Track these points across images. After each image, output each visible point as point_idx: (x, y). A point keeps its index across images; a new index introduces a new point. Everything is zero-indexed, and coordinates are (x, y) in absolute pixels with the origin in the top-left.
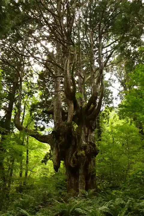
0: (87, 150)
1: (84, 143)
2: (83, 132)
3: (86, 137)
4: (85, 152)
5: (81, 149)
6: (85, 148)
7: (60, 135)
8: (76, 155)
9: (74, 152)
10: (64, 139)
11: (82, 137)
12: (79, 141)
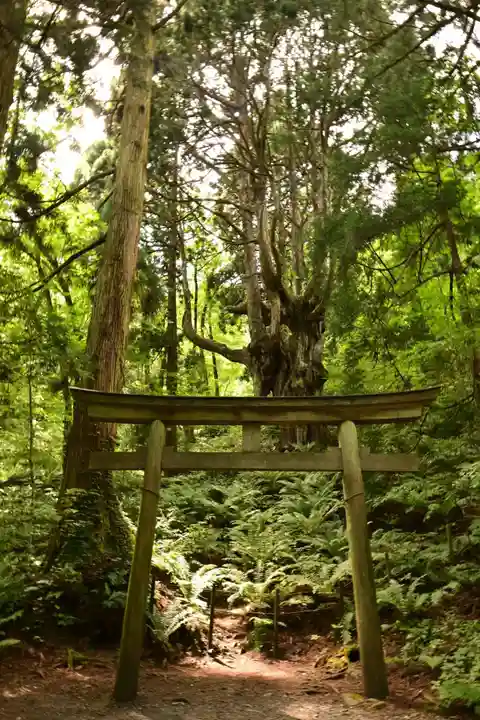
0: (307, 378)
1: (302, 364)
2: (300, 345)
3: (306, 354)
4: (305, 381)
5: (297, 377)
6: (303, 374)
7: (261, 353)
8: (289, 386)
9: (286, 381)
10: (268, 360)
11: (299, 355)
12: (294, 363)
